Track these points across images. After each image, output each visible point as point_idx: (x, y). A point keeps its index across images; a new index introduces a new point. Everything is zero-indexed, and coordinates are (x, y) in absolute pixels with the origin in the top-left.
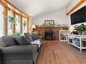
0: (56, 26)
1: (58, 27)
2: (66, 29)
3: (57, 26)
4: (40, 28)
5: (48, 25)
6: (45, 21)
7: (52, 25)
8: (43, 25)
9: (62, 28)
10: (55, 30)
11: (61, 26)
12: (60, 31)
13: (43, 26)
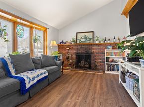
0: (97, 42)
1: (102, 42)
2: (119, 48)
3: (100, 42)
4: (68, 46)
5: (83, 40)
6: (77, 33)
7: (90, 39)
8: (74, 41)
9: (110, 44)
10: (95, 50)
11: (109, 42)
12: (106, 51)
13: (73, 43)
